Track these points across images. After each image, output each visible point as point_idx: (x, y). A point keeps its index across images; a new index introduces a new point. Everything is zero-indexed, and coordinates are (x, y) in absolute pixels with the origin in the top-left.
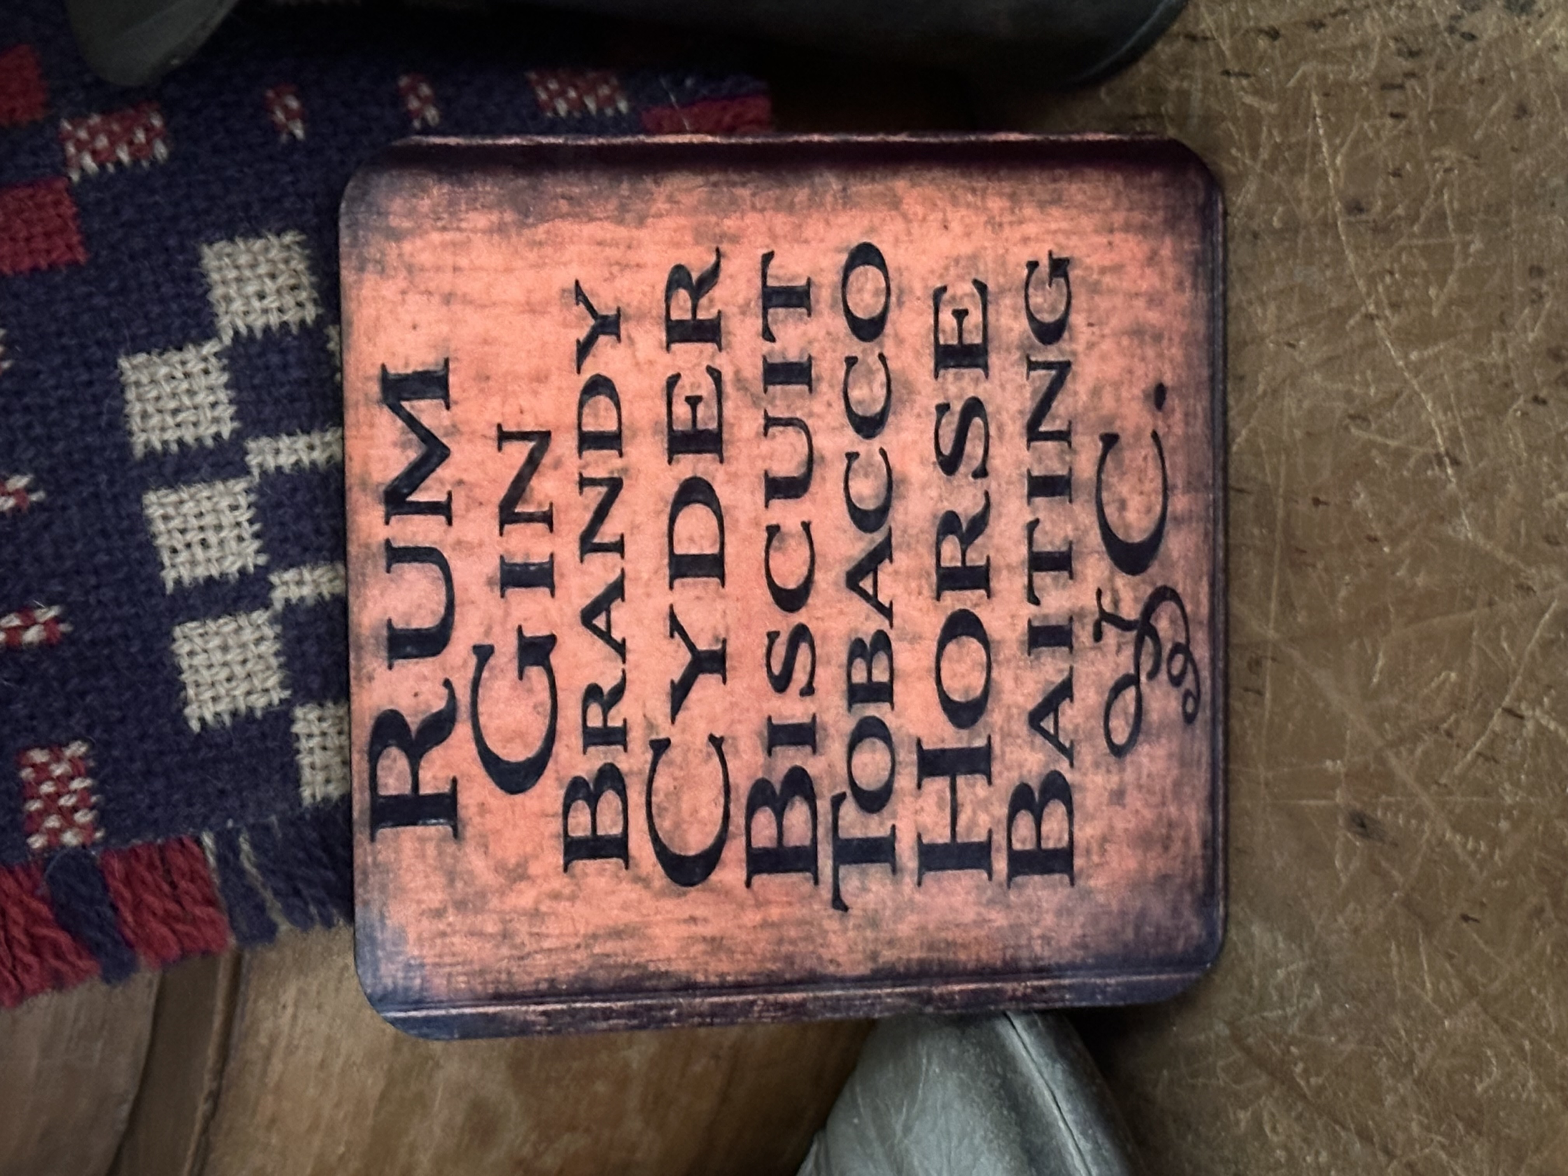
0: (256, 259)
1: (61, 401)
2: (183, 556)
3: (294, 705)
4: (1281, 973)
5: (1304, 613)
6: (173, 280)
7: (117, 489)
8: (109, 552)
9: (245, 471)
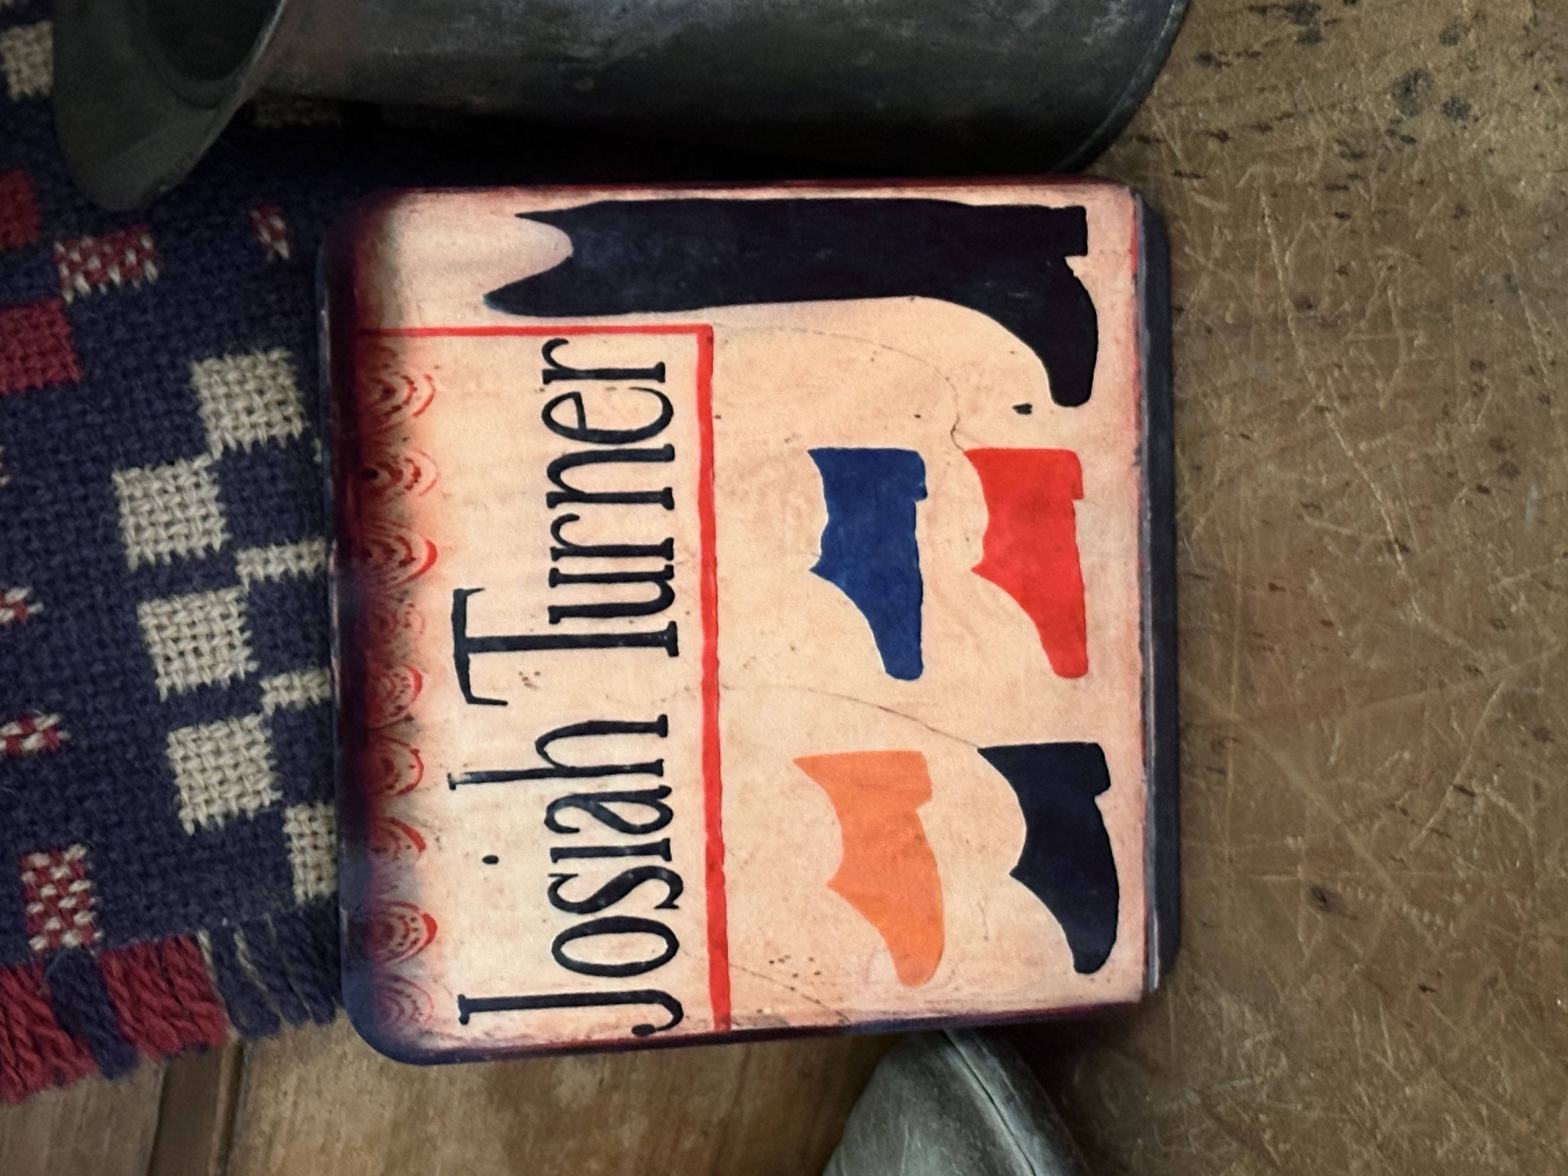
0: (244, 376)
1: (58, 516)
2: (177, 665)
3: (286, 806)
4: (1248, 1044)
5: (1263, 694)
6: (165, 397)
7: (113, 601)
8: (106, 661)
9: (236, 581)
